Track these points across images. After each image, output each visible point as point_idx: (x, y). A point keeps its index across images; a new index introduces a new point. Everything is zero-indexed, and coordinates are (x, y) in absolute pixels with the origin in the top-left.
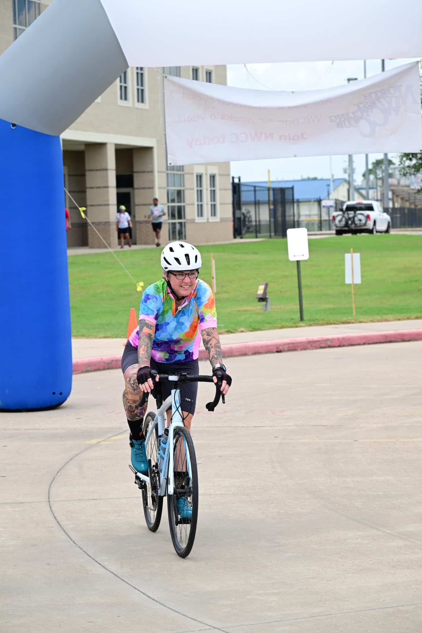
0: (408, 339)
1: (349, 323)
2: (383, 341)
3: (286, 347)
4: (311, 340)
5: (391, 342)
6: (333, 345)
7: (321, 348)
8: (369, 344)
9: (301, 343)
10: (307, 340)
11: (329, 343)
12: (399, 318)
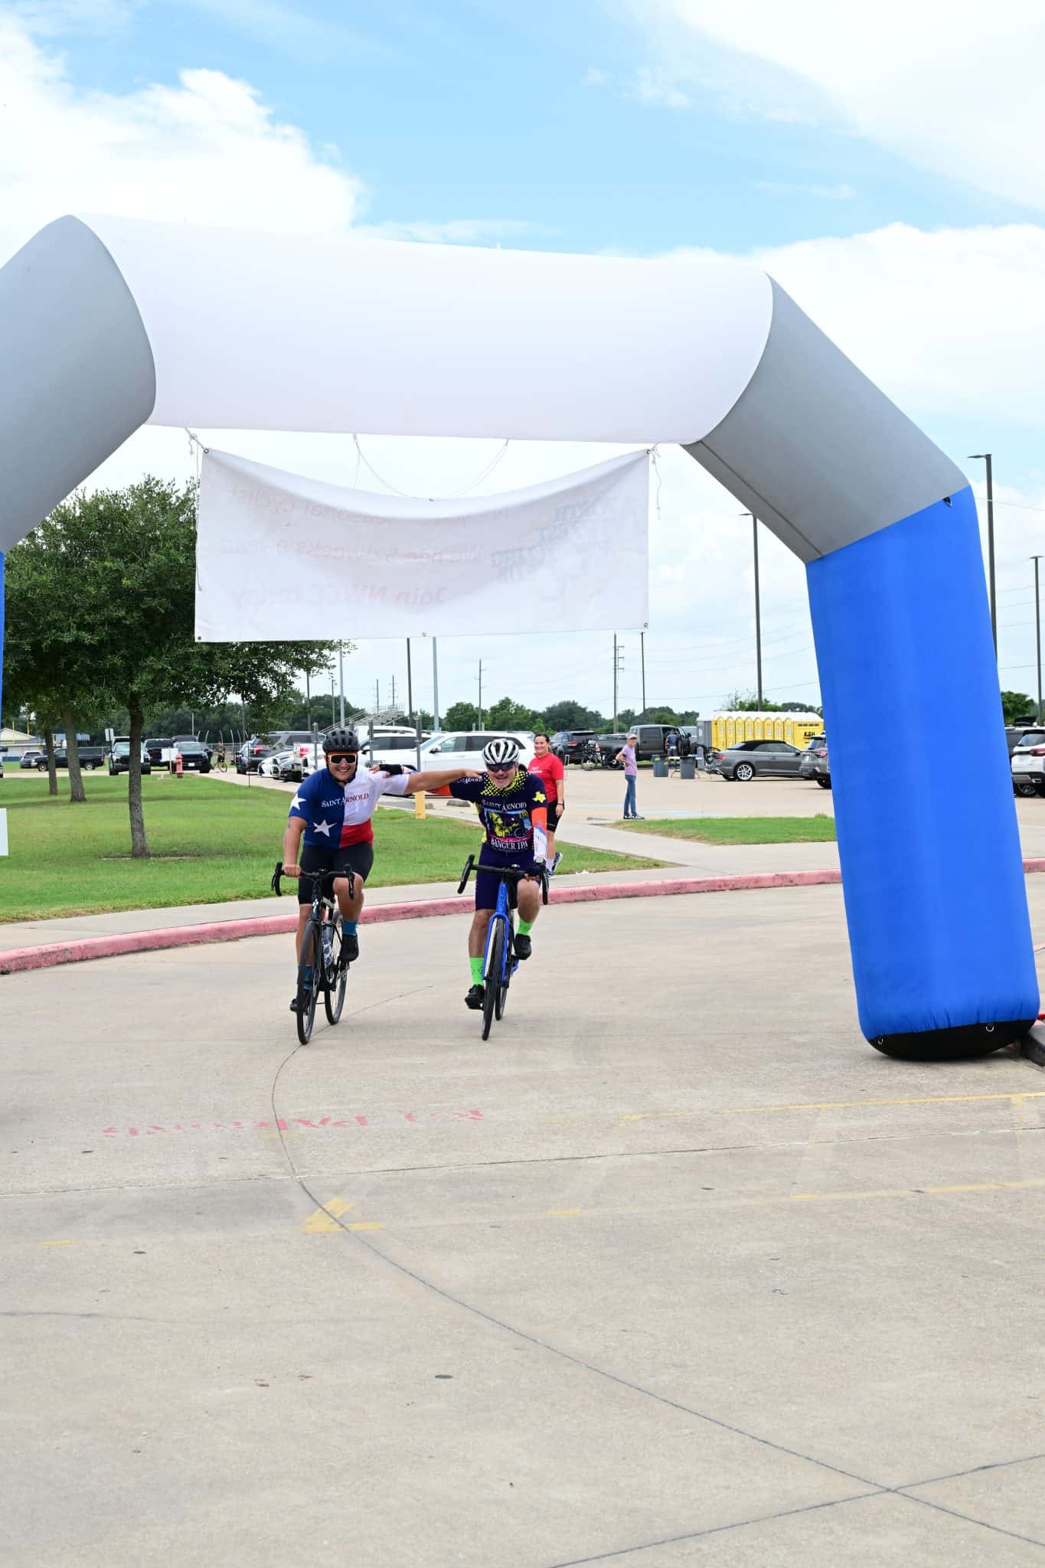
0: (165, 945)
1: (25, 919)
2: (136, 948)
3: (14, 963)
4: (45, 951)
5: (145, 950)
6: (73, 958)
7: (59, 963)
8: (119, 954)
9: (32, 956)
10: (40, 951)
11: (69, 956)
12: (93, 909)
